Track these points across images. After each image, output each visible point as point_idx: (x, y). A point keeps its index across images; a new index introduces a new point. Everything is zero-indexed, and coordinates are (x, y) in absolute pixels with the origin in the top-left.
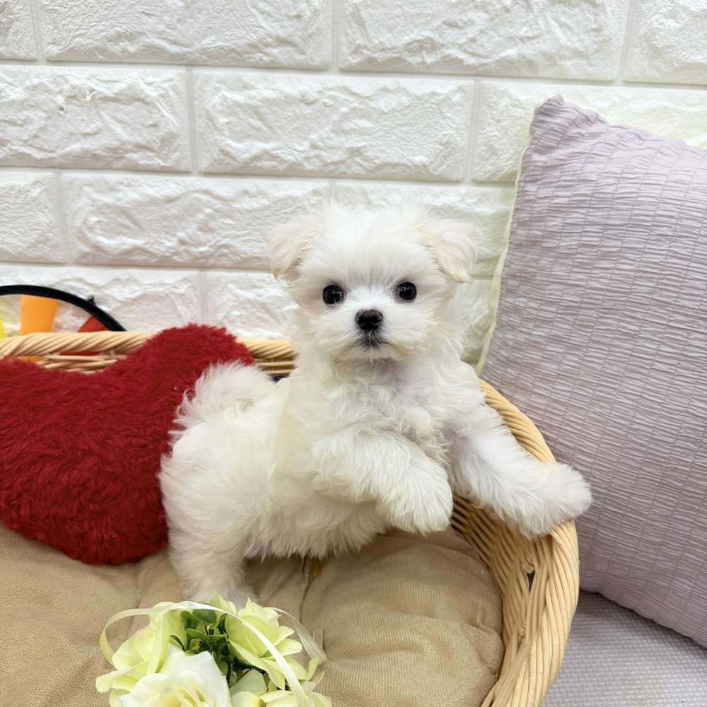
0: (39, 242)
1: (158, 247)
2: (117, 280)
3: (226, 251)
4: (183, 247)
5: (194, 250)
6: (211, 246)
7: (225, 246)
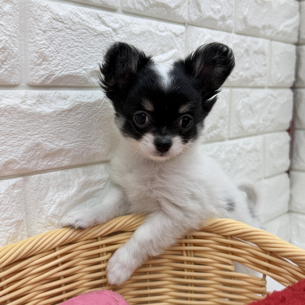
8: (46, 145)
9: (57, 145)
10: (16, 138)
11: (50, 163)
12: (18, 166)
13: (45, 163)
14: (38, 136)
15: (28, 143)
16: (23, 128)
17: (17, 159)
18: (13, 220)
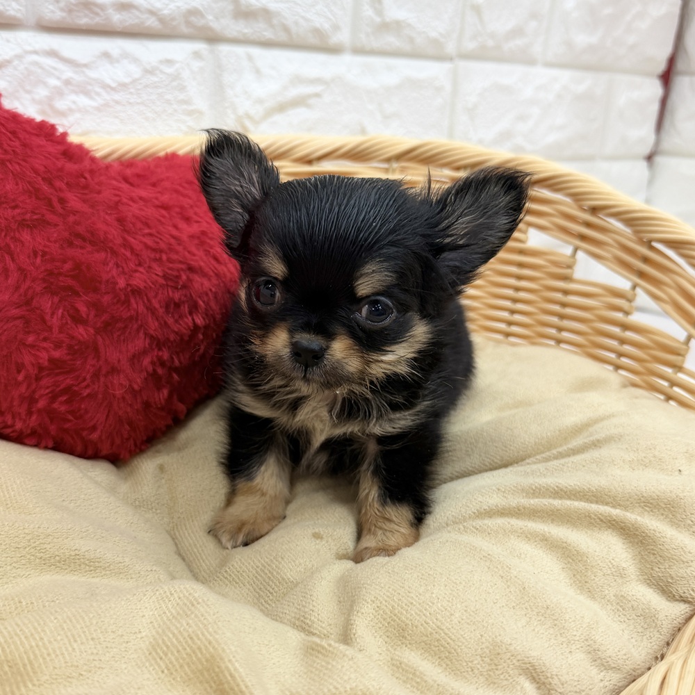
13: (238, 28)
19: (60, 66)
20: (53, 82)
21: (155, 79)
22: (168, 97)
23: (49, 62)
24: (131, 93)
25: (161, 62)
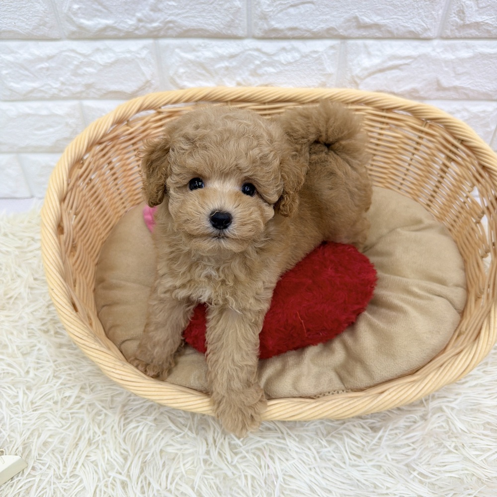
0: (40, 25)
1: (123, 25)
2: (98, 50)
3: (171, 25)
4: (141, 24)
5: (149, 26)
6: (161, 23)
7: (170, 22)
8: (362, 19)
9: (371, 20)
10: (339, 10)
11: (364, 34)
12: (336, 33)
13: (359, 33)
14: (356, 11)
15: (346, 16)
16: (345, 4)
17: (335, 27)
18: (325, 73)
19: (261, 55)
20: (257, 62)
21: (307, 60)
22: (314, 68)
23: (256, 53)
24: (294, 66)
25: (311, 52)
